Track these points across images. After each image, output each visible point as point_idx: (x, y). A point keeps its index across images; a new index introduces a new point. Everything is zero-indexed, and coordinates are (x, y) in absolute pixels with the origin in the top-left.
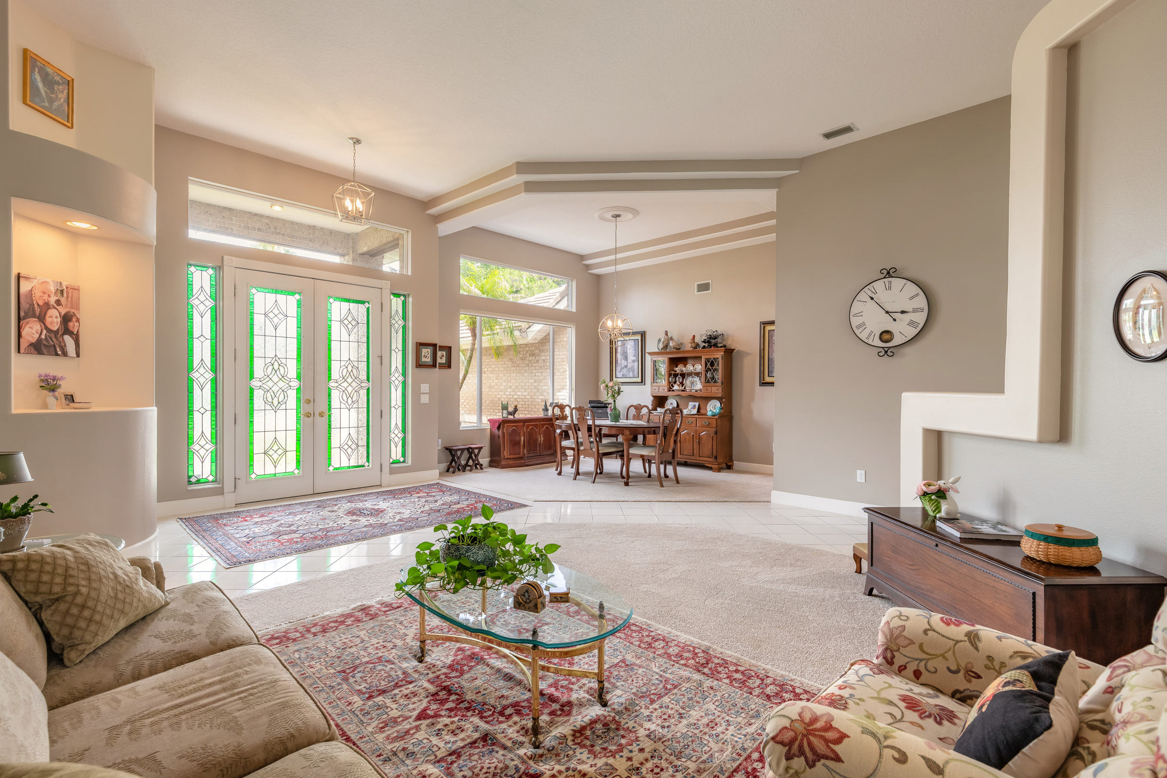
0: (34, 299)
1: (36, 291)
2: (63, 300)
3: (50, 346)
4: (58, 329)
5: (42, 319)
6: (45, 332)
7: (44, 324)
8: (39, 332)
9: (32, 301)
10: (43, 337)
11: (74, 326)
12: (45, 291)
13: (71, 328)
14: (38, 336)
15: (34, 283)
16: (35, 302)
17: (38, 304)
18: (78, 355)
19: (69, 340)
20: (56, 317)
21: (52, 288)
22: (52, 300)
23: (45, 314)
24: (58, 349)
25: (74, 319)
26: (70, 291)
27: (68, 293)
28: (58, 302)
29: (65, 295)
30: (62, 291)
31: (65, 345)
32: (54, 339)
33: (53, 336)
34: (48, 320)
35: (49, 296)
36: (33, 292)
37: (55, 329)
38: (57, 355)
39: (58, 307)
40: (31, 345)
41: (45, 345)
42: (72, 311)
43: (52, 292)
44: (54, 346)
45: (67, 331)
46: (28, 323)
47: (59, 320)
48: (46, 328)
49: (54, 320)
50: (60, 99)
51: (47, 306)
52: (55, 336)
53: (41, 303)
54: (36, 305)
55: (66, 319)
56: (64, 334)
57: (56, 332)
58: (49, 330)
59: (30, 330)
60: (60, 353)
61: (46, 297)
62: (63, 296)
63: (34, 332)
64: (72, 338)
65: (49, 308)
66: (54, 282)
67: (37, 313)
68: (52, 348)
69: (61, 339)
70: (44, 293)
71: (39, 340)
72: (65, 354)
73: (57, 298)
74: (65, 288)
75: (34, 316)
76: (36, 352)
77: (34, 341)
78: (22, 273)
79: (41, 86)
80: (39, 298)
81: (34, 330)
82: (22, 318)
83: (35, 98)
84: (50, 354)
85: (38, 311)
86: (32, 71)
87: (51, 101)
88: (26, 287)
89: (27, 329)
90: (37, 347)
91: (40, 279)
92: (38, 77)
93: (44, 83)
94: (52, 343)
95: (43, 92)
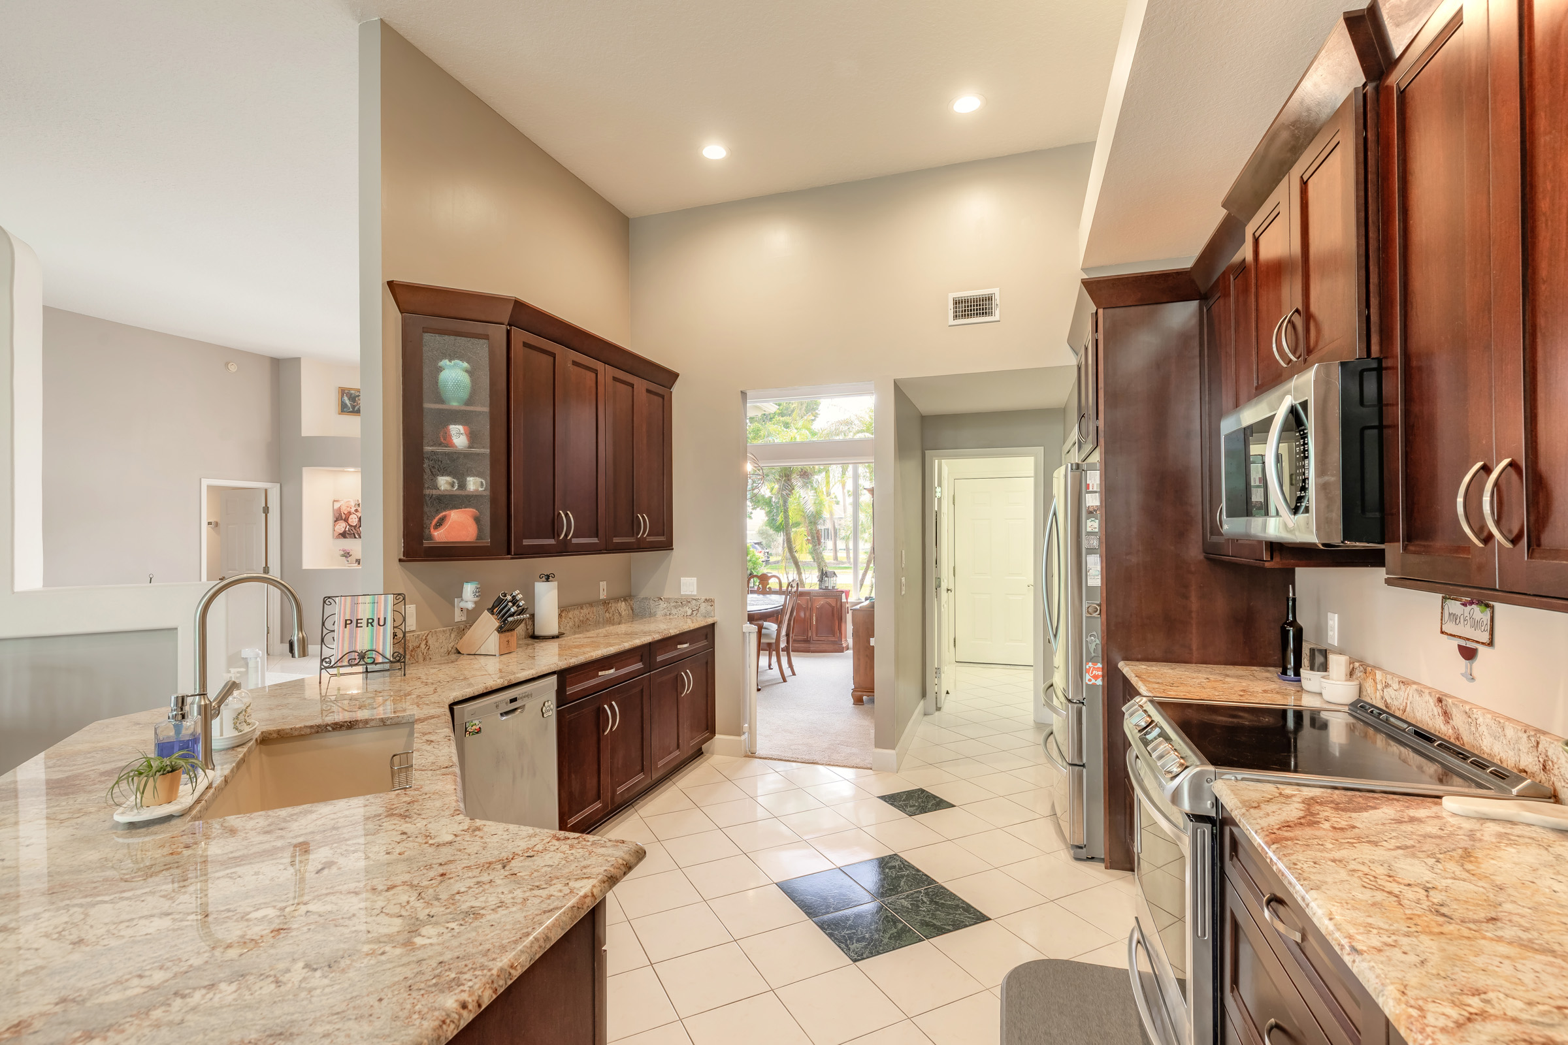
0: (341, 511)
1: (343, 507)
2: (359, 509)
3: (351, 534)
5: (346, 520)
6: (347, 527)
7: (347, 523)
8: (344, 527)
10: (347, 530)
12: (348, 506)
15: (342, 503)
16: (342, 513)
17: (344, 513)
20: (355, 518)
21: (352, 504)
22: (353, 510)
23: (348, 518)
24: (356, 535)
28: (356, 511)
30: (358, 505)
31: (361, 533)
32: (353, 530)
33: (352, 528)
34: (350, 521)
36: (341, 508)
37: (354, 525)
38: (355, 538)
39: (356, 513)
40: (340, 534)
41: (347, 534)
43: (352, 506)
44: (354, 534)
46: (338, 523)
48: (349, 525)
49: (353, 520)
51: (350, 513)
52: (354, 528)
53: (346, 513)
56: (360, 527)
59: (339, 527)
60: (357, 537)
61: (349, 509)
66: (354, 500)
69: (358, 529)
71: (345, 531)
72: (360, 537)
73: (355, 509)
74: (361, 502)
75: (342, 519)
76: (342, 538)
77: (341, 532)
78: (336, 499)
79: (347, 402)
80: (344, 510)
81: (341, 527)
82: (335, 521)
83: (344, 409)
84: (351, 537)
85: (344, 516)
86: (342, 396)
87: (354, 407)
88: (337, 506)
89: (337, 527)
90: (344, 535)
91: (345, 500)
92: (345, 398)
93: (349, 399)
94: (353, 532)
95: (349, 404)
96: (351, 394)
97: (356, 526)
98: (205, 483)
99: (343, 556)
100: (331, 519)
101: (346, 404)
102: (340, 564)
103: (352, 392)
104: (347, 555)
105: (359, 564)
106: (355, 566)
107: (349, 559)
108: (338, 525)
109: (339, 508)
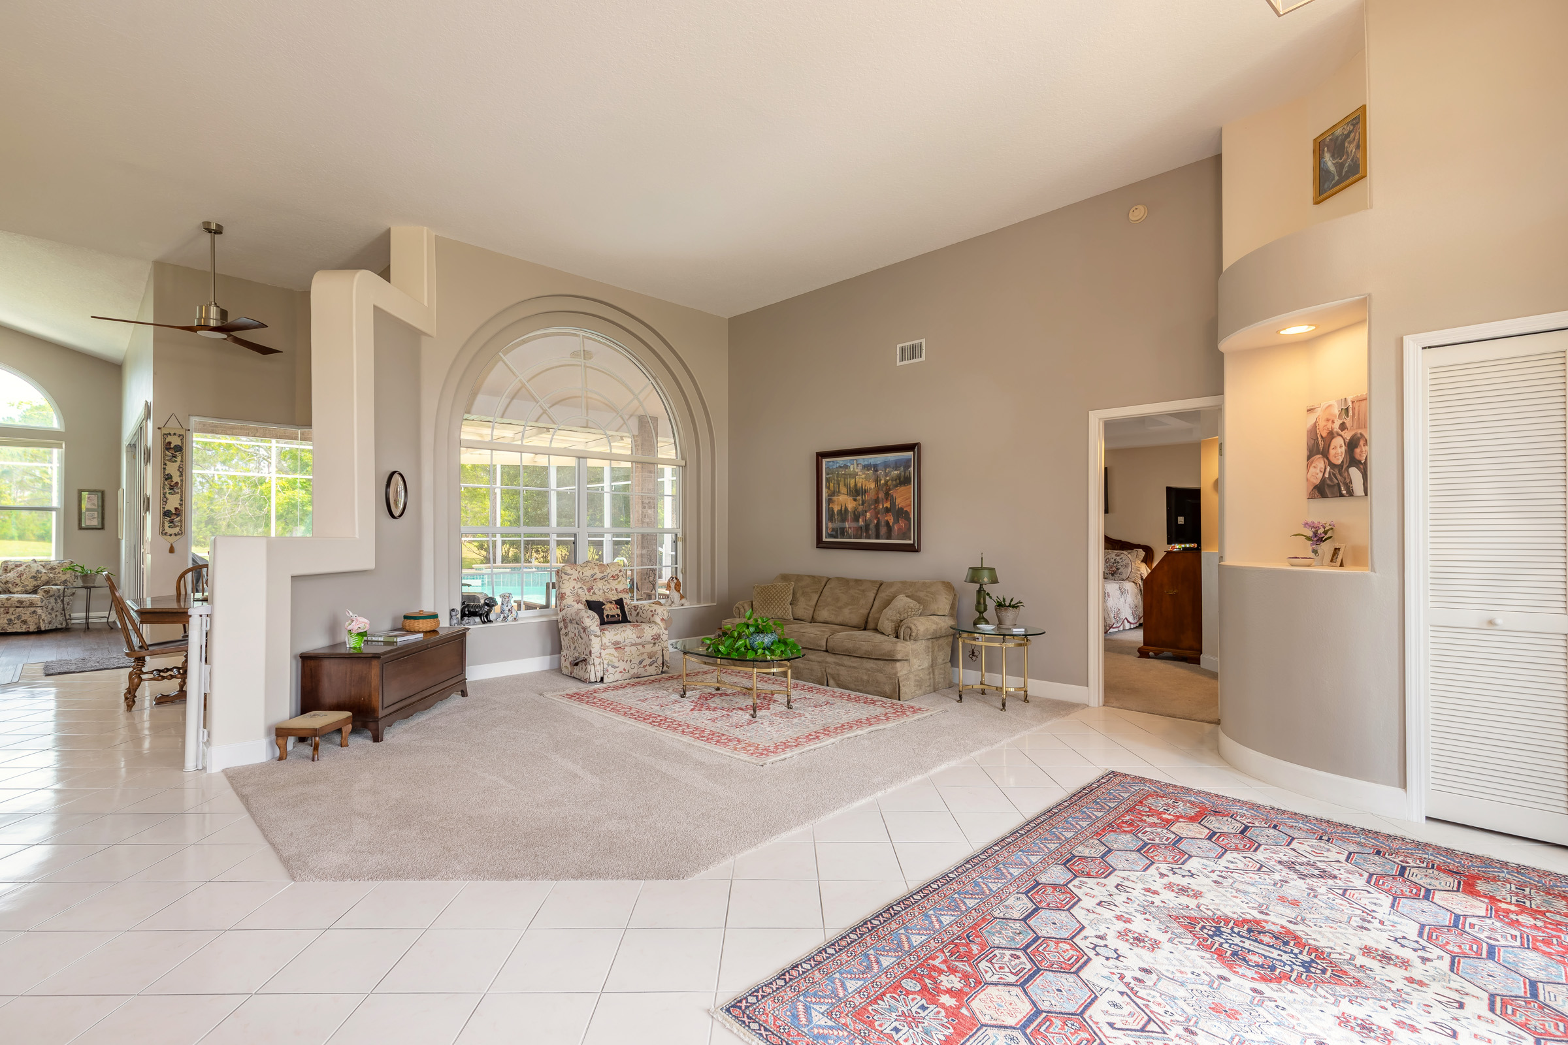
0: (1318, 431)
1: (1321, 422)
2: (1348, 422)
3: (1335, 486)
4: (1342, 462)
5: (1325, 454)
6: (1328, 468)
7: (1328, 459)
8: (1323, 470)
9: (1317, 434)
10: (1327, 475)
11: (1361, 451)
12: (1330, 417)
13: (1357, 457)
14: (1322, 475)
15: (1319, 412)
16: (1319, 435)
17: (1322, 437)
18: (1366, 491)
19: (1355, 474)
20: (1341, 446)
21: (1336, 411)
22: (1336, 426)
23: (1329, 446)
24: (1343, 489)
25: (1362, 443)
26: (1356, 405)
27: (1353, 409)
28: (1343, 427)
29: (1350, 413)
31: (1351, 482)
32: (1338, 476)
33: (1337, 472)
34: (1332, 452)
35: (1333, 422)
36: (1318, 424)
37: (1339, 462)
38: (1342, 495)
40: (1316, 487)
41: (1329, 486)
42: (1359, 431)
43: (1336, 416)
44: (1339, 485)
45: (1353, 461)
46: (1312, 462)
47: (1344, 449)
48: (1330, 463)
49: (1338, 451)
50: (1352, 151)
51: (1331, 435)
52: (1340, 471)
53: (1324, 435)
54: (1320, 439)
55: (1352, 445)
56: (1349, 467)
57: (1340, 467)
58: (1332, 465)
60: (1344, 492)
61: (1329, 425)
63: (1318, 471)
64: (1359, 469)
65: (1333, 438)
66: (1338, 401)
67: (1321, 447)
68: (1336, 488)
69: (1346, 473)
70: (1328, 420)
71: (1323, 479)
72: (1351, 494)
73: (1341, 422)
74: (1350, 404)
75: (1318, 452)
76: (1319, 496)
77: (1317, 482)
78: (1310, 405)
79: (1329, 162)
80: (1323, 429)
81: (1318, 469)
82: (1309, 458)
83: (1323, 186)
84: (1333, 495)
85: (1322, 444)
86: (1322, 156)
87: (1341, 168)
88: (1311, 420)
89: (1312, 470)
90: (1321, 490)
91: (1324, 405)
92: (1327, 157)
93: (1333, 156)
94: (1336, 481)
95: (1332, 168)
96: (1337, 137)
97: (1341, 465)
98: (1095, 419)
99: (1308, 538)
101: (1328, 172)
103: (1339, 132)
104: (1315, 536)
107: (1321, 547)
108: (1313, 465)
109: (1315, 426)
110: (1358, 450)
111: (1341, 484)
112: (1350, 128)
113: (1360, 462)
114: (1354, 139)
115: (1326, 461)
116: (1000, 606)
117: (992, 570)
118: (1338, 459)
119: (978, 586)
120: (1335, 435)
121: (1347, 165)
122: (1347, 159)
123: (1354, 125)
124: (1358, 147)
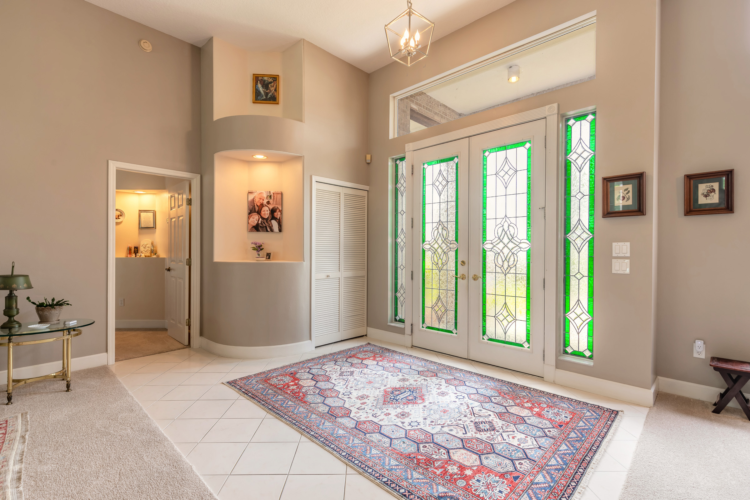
0: (255, 203)
1: (256, 199)
2: (271, 201)
3: (264, 227)
4: (268, 217)
5: (259, 213)
6: (261, 219)
7: (260, 215)
8: (258, 220)
9: (254, 204)
10: (260, 222)
11: (278, 214)
12: (261, 198)
13: (276, 216)
14: (257, 222)
15: (255, 194)
16: (255, 205)
17: (257, 205)
18: (280, 230)
19: (274, 223)
20: (267, 211)
21: (265, 196)
22: (265, 202)
23: (261, 210)
24: (268, 228)
25: (278, 211)
26: (275, 195)
27: (274, 197)
28: (268, 203)
29: (272, 198)
30: (271, 196)
31: (272, 226)
32: (266, 223)
33: (265, 221)
34: (262, 213)
35: (263, 200)
36: (255, 200)
37: (266, 217)
38: (267, 231)
39: (268, 205)
40: (254, 227)
41: (260, 227)
42: (277, 206)
43: (265, 198)
44: (266, 227)
45: (273, 218)
46: (252, 216)
47: (269, 212)
48: (262, 217)
49: (266, 212)
50: (272, 90)
51: (262, 205)
52: (266, 221)
53: (259, 204)
54: (256, 206)
55: (273, 211)
56: (271, 219)
57: (267, 219)
59: (253, 219)
60: (269, 230)
61: (261, 201)
62: (271, 199)
63: (255, 220)
64: (277, 221)
65: (263, 207)
66: (266, 192)
67: (257, 210)
69: (270, 222)
70: (261, 199)
71: (258, 224)
72: (272, 230)
73: (267, 201)
74: (272, 194)
75: (255, 212)
76: (256, 231)
77: (255, 225)
78: (251, 190)
79: (261, 89)
80: (258, 202)
81: (255, 219)
82: (249, 214)
83: (258, 98)
84: (263, 231)
85: (257, 209)
86: (256, 84)
87: (267, 94)
88: (251, 197)
89: (251, 219)
90: (256, 228)
91: (259, 192)
92: (259, 86)
93: (263, 87)
94: (265, 225)
95: (262, 92)
96: (265, 81)
97: (268, 219)
98: (113, 166)
99: (254, 249)
100: (246, 211)
101: (260, 92)
102: (251, 258)
103: (266, 78)
104: (259, 248)
105: (269, 258)
106: (263, 260)
107: (261, 253)
108: (252, 217)
109: (253, 200)
110: (276, 214)
111: (267, 227)
112: (271, 80)
113: (277, 218)
114: (274, 86)
115: (259, 216)
116: (41, 307)
117: (26, 276)
118: (266, 216)
119: (7, 292)
120: (264, 206)
121: (270, 94)
122: (270, 92)
123: (274, 81)
124: (275, 90)
